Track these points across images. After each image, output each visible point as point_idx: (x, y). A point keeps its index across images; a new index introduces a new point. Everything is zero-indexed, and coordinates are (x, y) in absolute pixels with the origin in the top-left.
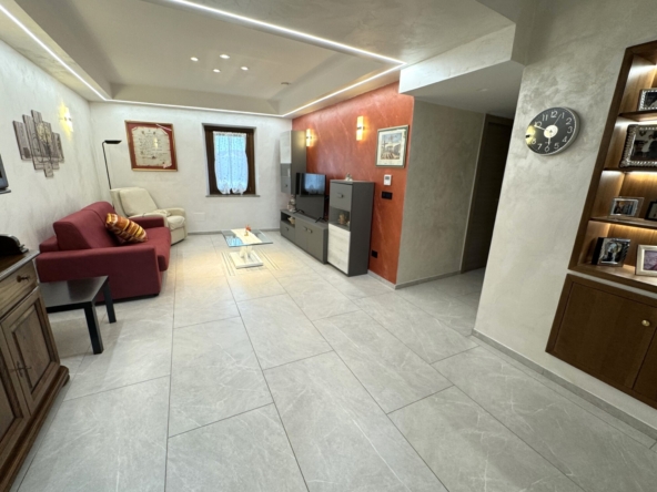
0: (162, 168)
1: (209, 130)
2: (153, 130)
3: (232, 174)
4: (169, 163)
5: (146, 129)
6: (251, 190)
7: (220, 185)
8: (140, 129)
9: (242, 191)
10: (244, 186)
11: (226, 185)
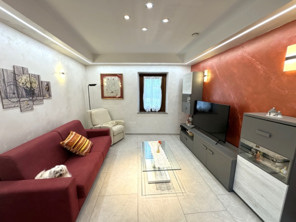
0: (115, 97)
1: (142, 76)
2: (113, 77)
3: (152, 101)
4: (119, 95)
5: (110, 77)
6: (163, 109)
7: (145, 107)
8: (107, 77)
9: (157, 110)
10: (159, 107)
11: (149, 106)
